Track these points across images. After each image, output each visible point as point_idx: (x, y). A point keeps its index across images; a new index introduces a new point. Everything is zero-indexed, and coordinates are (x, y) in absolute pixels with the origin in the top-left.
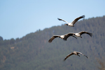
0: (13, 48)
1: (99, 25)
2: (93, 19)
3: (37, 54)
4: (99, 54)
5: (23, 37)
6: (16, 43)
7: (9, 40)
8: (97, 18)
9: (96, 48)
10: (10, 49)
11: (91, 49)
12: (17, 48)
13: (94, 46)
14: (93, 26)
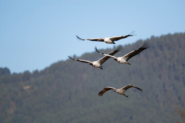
0: (28, 87)
1: (180, 47)
2: (169, 36)
3: (70, 99)
4: (179, 98)
5: (46, 69)
6: (32, 80)
7: (20, 74)
8: (176, 35)
9: (174, 88)
10: (22, 90)
11: (165, 91)
12: (36, 88)
13: (171, 85)
14: (169, 48)
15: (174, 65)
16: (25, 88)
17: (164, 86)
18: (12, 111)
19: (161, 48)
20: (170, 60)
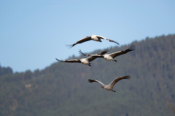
0: (30, 86)
1: (173, 48)
2: (163, 37)
3: (69, 96)
4: (173, 96)
5: (47, 69)
6: (34, 79)
7: (22, 73)
9: (168, 87)
10: (24, 88)
11: (159, 89)
12: (37, 87)
13: (165, 83)
14: (163, 49)
15: (168, 65)
16: (27, 86)
17: (158, 84)
18: (14, 108)
19: (155, 48)
20: (164, 60)
